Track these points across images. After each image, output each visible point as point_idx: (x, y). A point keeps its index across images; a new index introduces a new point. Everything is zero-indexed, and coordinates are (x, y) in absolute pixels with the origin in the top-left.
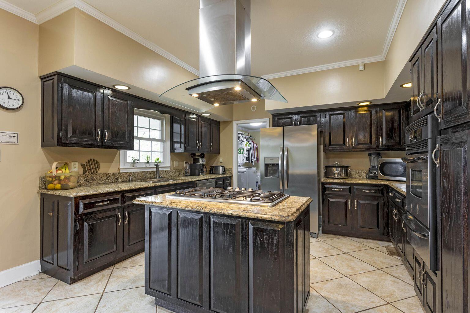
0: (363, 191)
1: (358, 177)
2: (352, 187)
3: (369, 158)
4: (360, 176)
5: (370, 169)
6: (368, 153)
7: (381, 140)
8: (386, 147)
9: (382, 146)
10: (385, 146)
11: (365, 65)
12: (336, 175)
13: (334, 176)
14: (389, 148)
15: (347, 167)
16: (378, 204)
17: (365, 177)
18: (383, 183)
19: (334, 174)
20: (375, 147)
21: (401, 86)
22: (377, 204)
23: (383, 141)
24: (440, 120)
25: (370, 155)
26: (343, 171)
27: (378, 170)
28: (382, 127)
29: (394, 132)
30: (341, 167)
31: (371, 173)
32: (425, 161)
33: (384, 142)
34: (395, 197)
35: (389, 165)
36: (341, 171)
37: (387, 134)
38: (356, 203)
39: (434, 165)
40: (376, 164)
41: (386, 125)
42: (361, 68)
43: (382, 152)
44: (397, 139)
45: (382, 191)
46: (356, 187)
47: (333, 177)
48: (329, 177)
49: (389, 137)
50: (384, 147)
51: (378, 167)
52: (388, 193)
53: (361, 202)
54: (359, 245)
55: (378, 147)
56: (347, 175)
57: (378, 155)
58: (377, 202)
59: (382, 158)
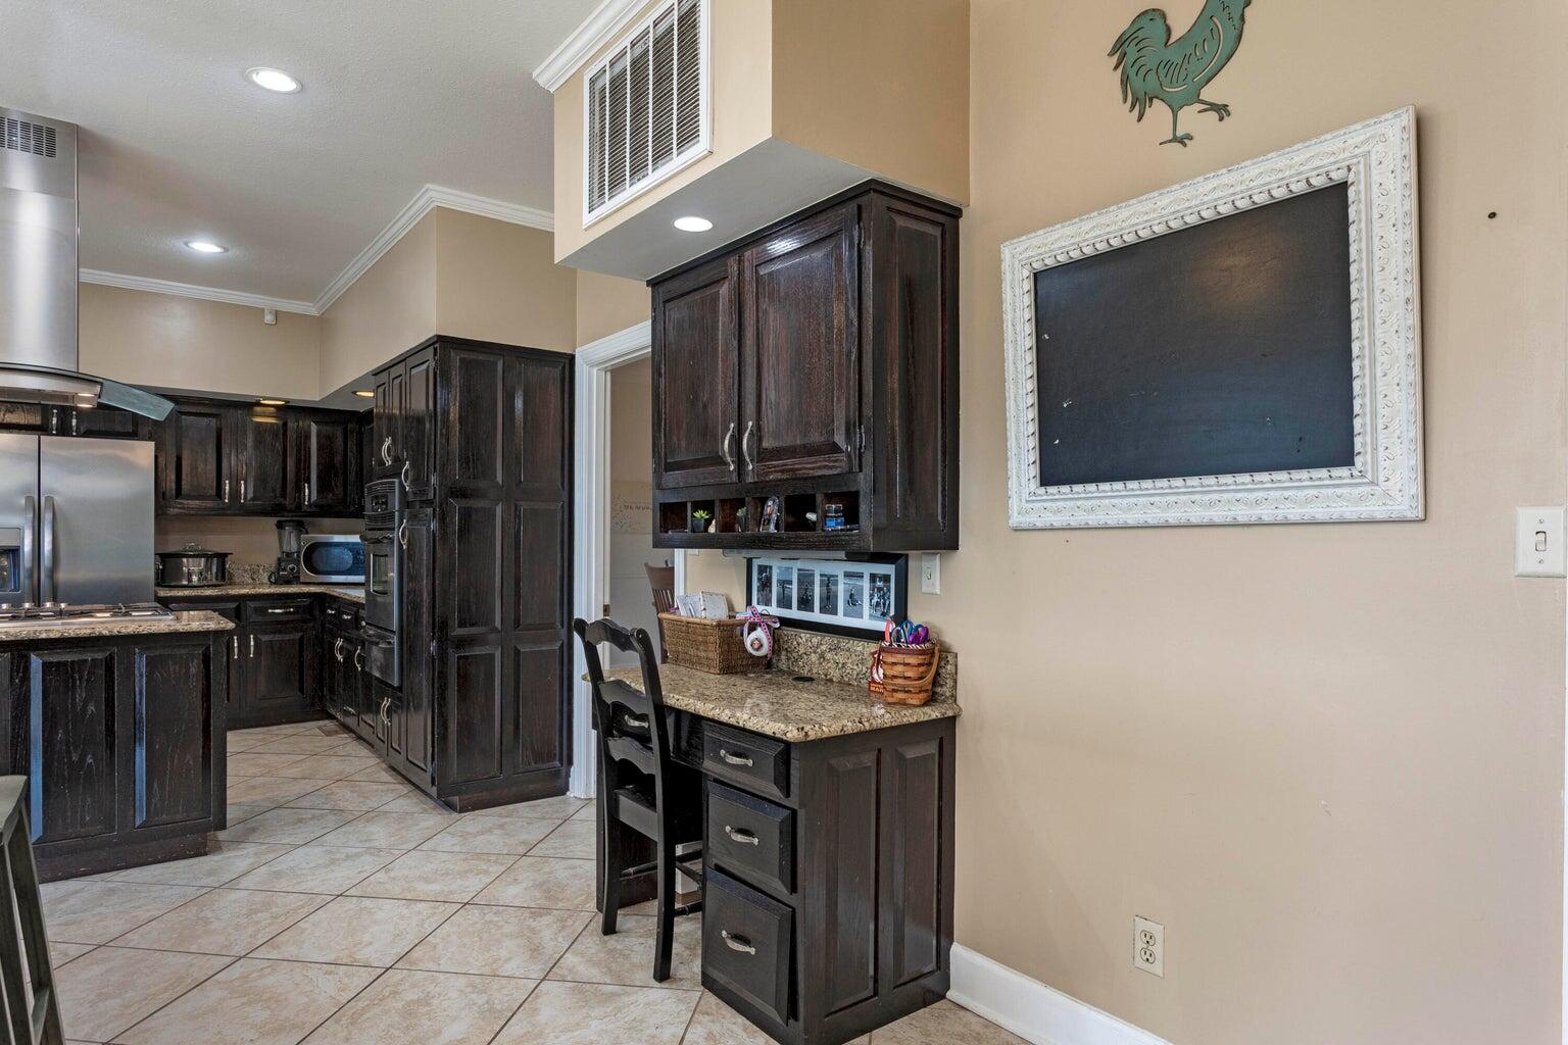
0: (270, 611)
1: (250, 581)
2: (242, 606)
3: (276, 533)
4: (253, 579)
5: (279, 559)
6: (274, 520)
7: (307, 490)
8: (318, 510)
9: (310, 505)
10: (316, 506)
11: (277, 314)
12: (195, 578)
13: (190, 580)
14: (323, 510)
15: (222, 557)
16: (302, 638)
17: (266, 580)
18: (313, 589)
19: (190, 575)
20: (293, 507)
21: (355, 393)
22: (300, 639)
23: (310, 493)
24: (407, 489)
25: (280, 526)
26: (214, 569)
27: (299, 561)
28: (310, 463)
29: (335, 476)
30: (208, 557)
31: (284, 570)
32: (391, 540)
33: (314, 497)
34: (339, 613)
35: (323, 551)
36: (208, 568)
37: (319, 477)
38: (252, 643)
39: (401, 545)
40: (294, 547)
41: (318, 458)
42: (269, 318)
43: (308, 519)
44: (339, 491)
45: (309, 609)
46: (252, 605)
47: (185, 583)
48: (173, 584)
49: (324, 487)
50: (313, 509)
51: (298, 556)
52: (323, 611)
53: (265, 638)
54: (261, 736)
55: (299, 506)
56: (223, 578)
57: (300, 527)
58: (300, 634)
59: (307, 533)
